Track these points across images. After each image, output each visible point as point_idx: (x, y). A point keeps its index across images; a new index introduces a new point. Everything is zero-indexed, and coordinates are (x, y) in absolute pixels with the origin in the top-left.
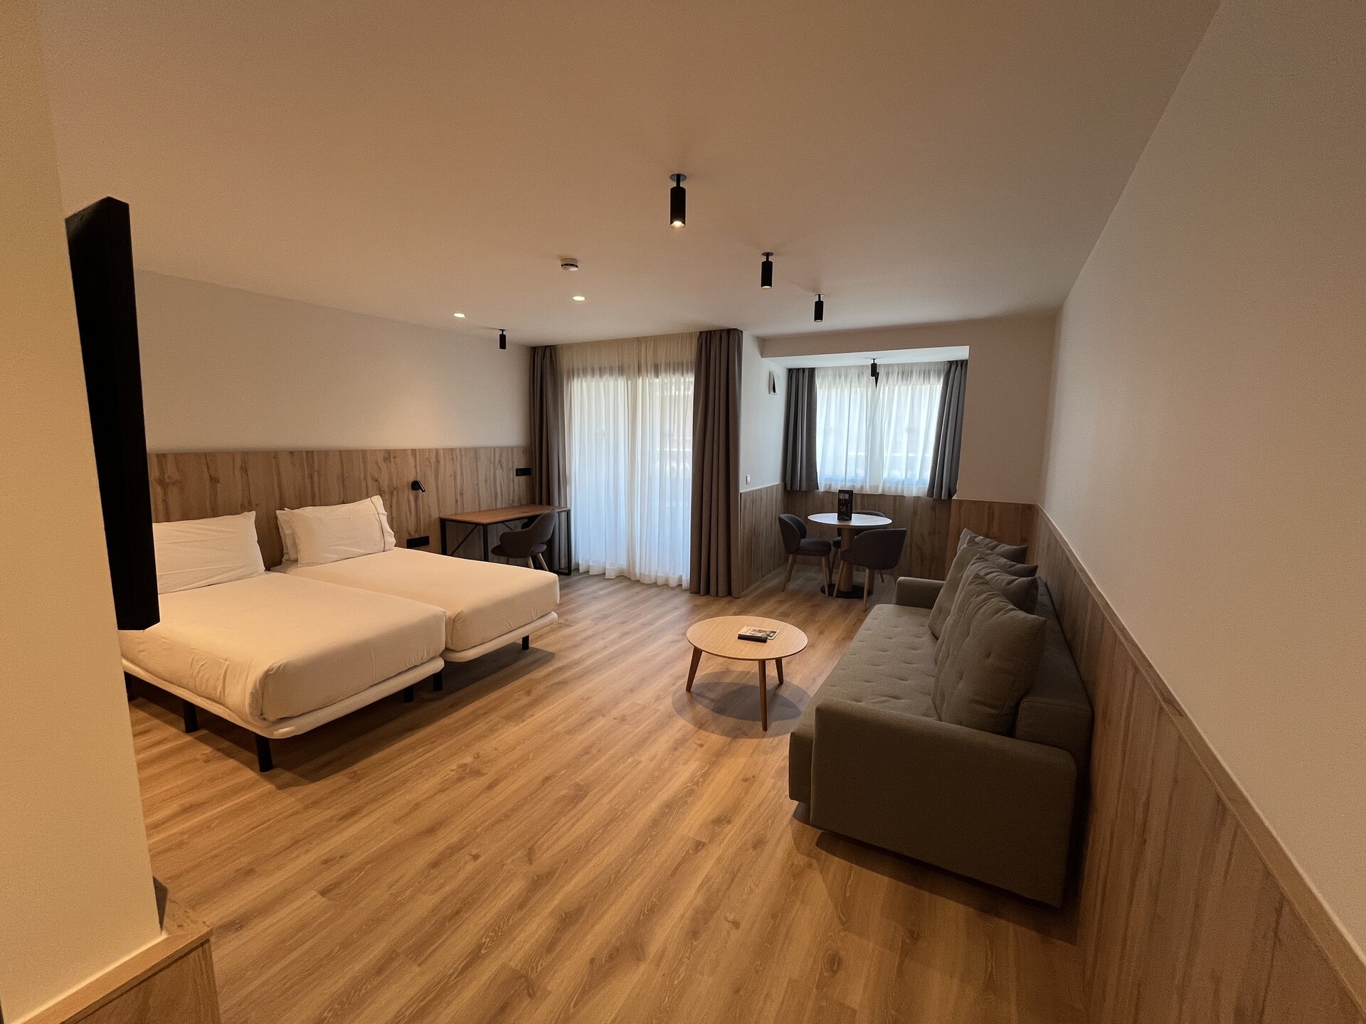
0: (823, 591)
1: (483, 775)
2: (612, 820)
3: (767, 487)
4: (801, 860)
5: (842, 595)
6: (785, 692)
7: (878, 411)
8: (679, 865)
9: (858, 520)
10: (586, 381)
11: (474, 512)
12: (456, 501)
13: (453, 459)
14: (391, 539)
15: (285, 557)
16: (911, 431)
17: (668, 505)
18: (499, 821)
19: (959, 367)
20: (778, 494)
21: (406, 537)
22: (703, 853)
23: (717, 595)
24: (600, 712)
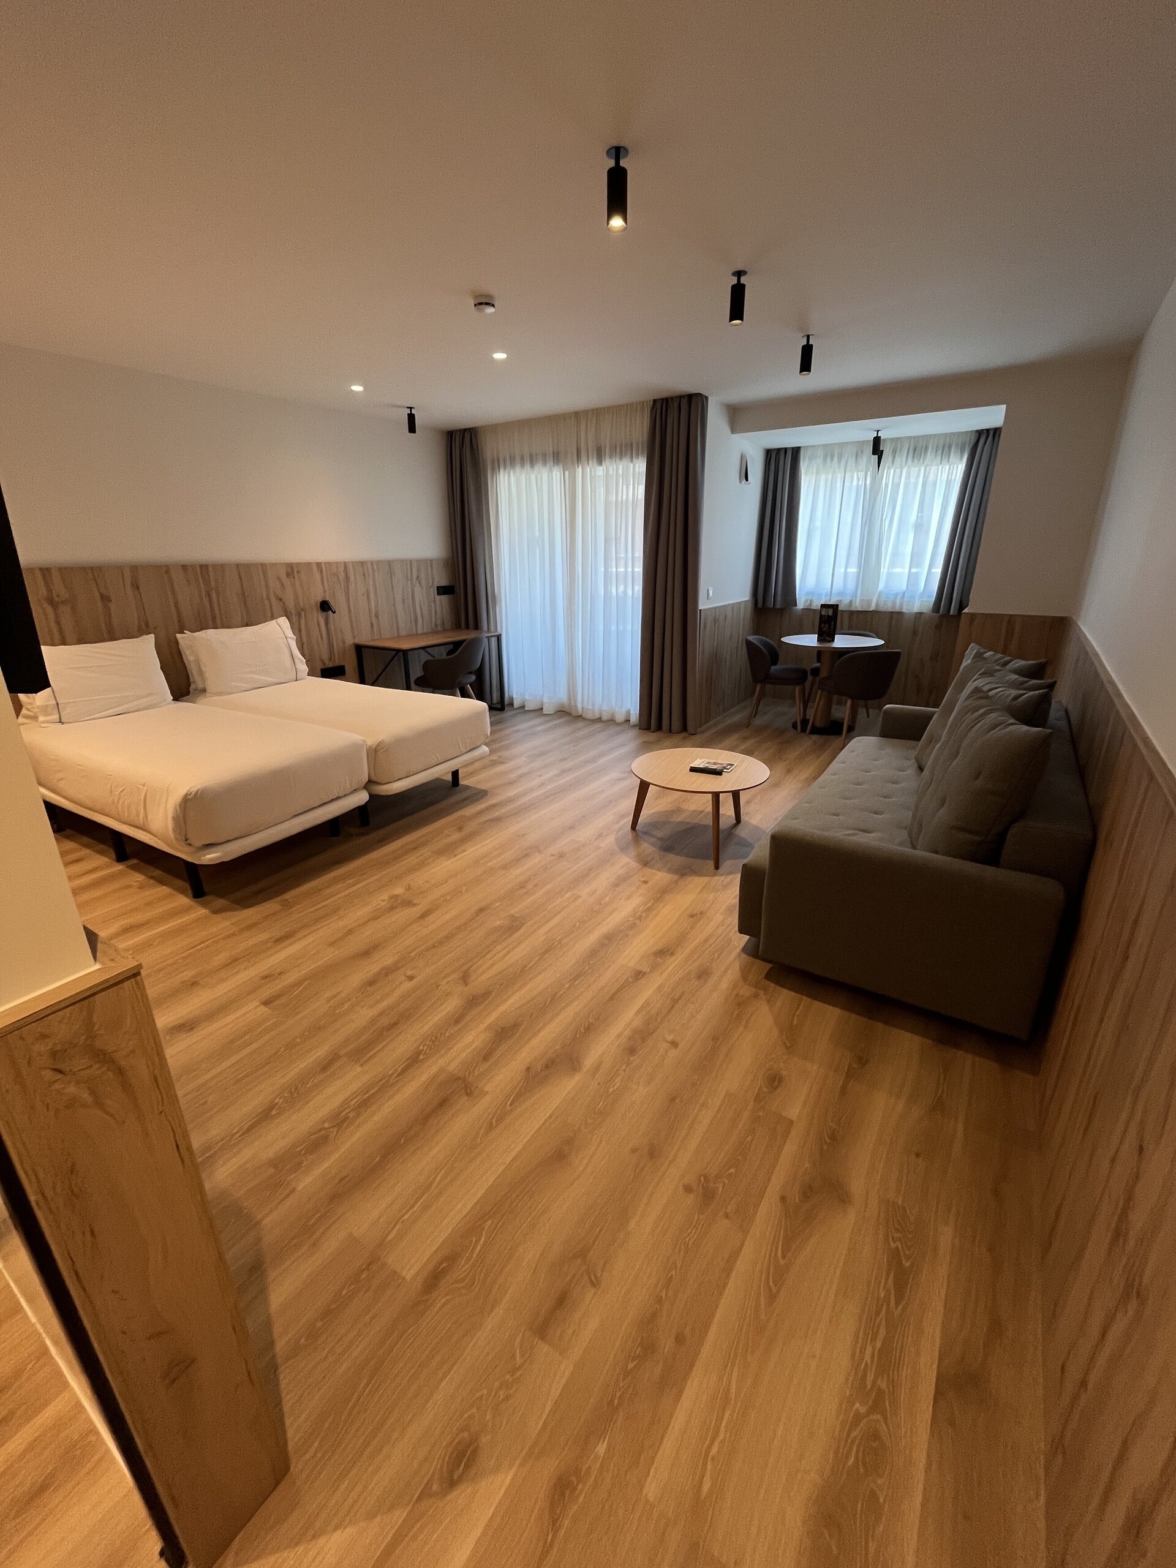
0: (795, 726)
1: (414, 905)
2: (548, 951)
3: (733, 604)
4: (746, 991)
5: (816, 731)
6: (742, 832)
7: (878, 500)
8: (618, 990)
9: (841, 641)
10: (514, 473)
11: (394, 638)
12: (372, 625)
13: (364, 575)
14: (303, 668)
15: (192, 687)
16: (920, 527)
17: (613, 628)
18: (434, 947)
19: (990, 438)
20: (747, 613)
21: (319, 666)
22: (643, 981)
23: (670, 731)
24: (536, 848)
